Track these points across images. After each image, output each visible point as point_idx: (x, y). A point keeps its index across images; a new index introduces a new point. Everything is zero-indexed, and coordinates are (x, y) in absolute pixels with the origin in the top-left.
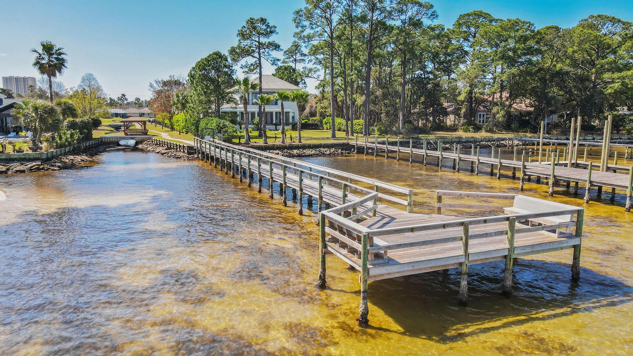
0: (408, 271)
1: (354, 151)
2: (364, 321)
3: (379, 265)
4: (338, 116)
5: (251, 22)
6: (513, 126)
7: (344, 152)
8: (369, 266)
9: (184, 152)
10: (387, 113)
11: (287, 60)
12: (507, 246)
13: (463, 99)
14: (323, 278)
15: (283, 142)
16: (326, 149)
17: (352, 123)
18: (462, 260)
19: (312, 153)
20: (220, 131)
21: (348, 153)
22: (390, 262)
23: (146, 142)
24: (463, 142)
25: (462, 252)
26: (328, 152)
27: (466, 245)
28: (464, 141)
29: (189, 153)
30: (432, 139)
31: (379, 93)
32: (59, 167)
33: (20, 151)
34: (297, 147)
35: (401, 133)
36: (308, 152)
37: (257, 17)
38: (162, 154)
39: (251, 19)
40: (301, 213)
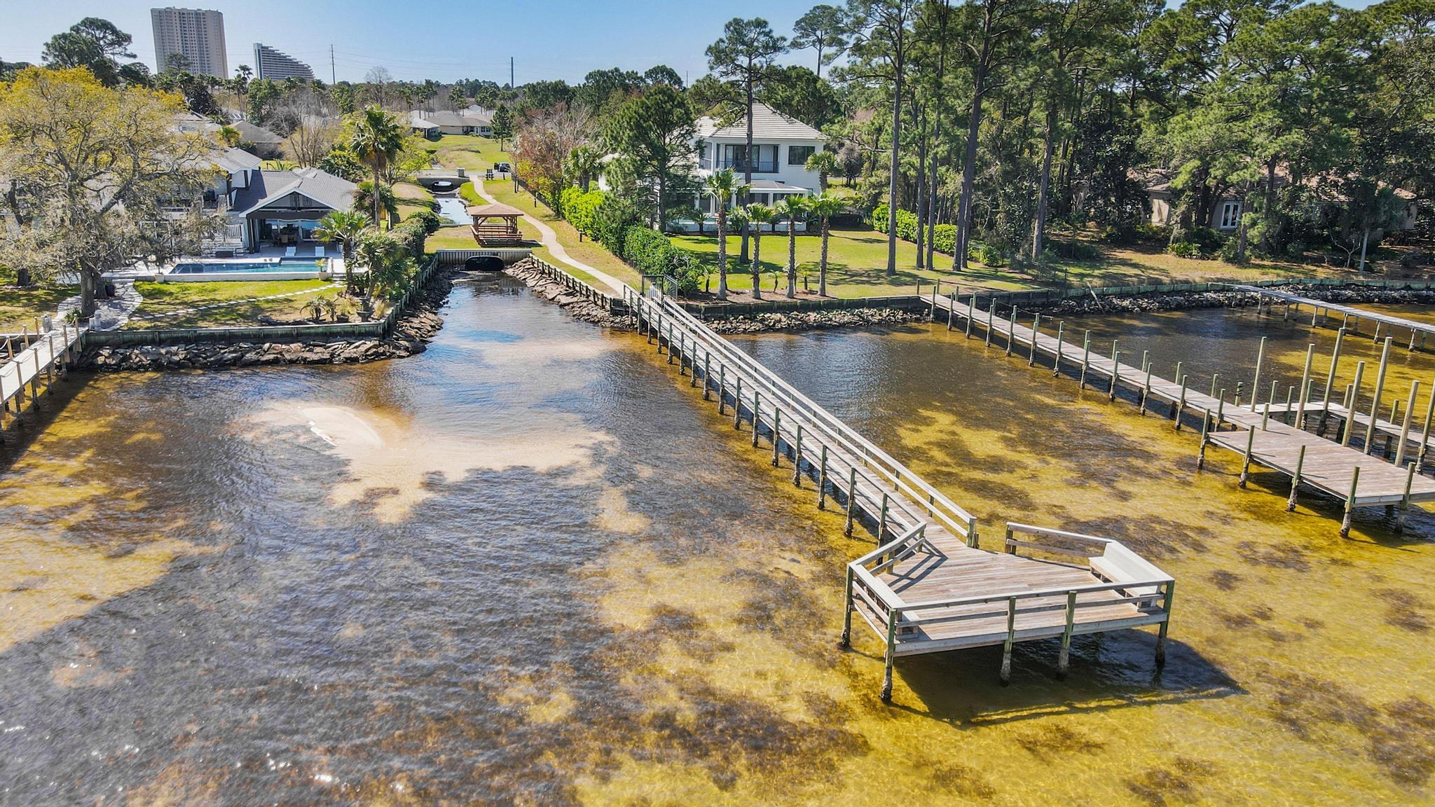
0: (941, 647)
1: (928, 315)
2: (887, 698)
3: (908, 641)
4: (905, 207)
5: (737, 28)
6: (1291, 248)
7: (908, 316)
8: (896, 642)
9: (603, 307)
10: (1010, 216)
11: (803, 40)
12: (1065, 623)
13: (1180, 187)
14: (846, 637)
15: (791, 295)
16: (872, 311)
17: (931, 232)
18: (1006, 637)
19: (846, 319)
20: (673, 270)
21: (917, 320)
22: (922, 636)
23: (519, 263)
24: (1164, 293)
25: (1005, 628)
26: (876, 319)
27: (1011, 621)
28: (1165, 289)
29: (614, 313)
30: (1093, 288)
31: (995, 169)
32: (407, 349)
33: (343, 319)
34: (816, 307)
35: (1031, 266)
36: (838, 317)
37: (747, 17)
38: (562, 306)
39: (735, 20)
40: (821, 507)
